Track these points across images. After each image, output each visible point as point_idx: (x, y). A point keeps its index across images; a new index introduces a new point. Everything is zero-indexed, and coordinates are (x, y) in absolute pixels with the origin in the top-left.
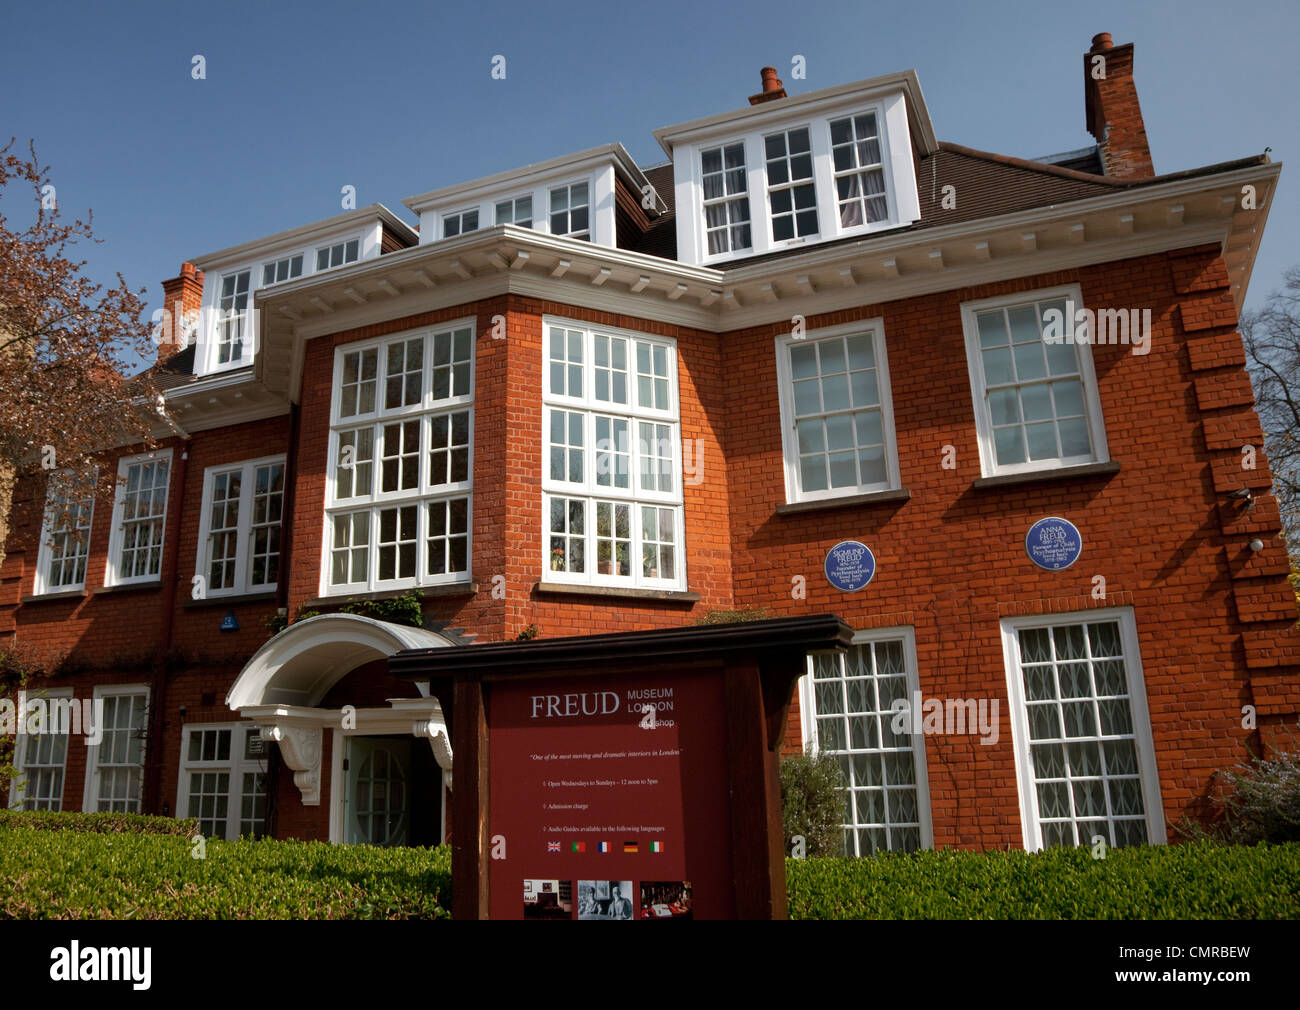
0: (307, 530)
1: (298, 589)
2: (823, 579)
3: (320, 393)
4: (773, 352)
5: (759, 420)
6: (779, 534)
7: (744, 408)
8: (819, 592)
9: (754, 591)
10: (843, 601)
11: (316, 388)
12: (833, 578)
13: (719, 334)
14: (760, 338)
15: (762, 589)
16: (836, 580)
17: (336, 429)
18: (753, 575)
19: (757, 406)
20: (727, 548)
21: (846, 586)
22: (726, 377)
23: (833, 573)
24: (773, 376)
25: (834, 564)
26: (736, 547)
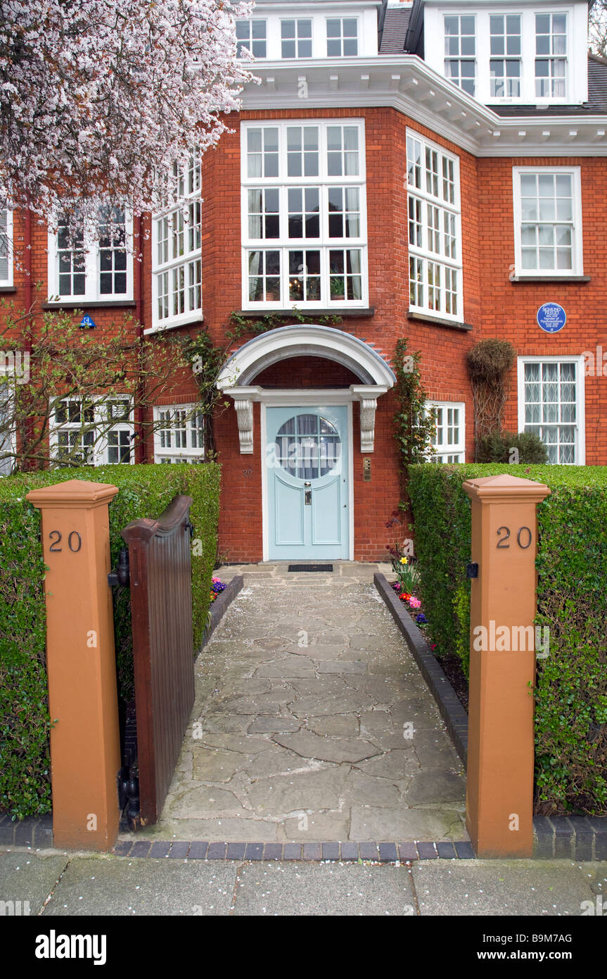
0: (226, 260)
1: (222, 302)
2: (535, 324)
3: (230, 156)
4: (511, 177)
5: (501, 220)
6: (510, 293)
7: (492, 210)
8: (533, 331)
9: (493, 326)
10: (546, 338)
11: (227, 151)
12: (541, 324)
13: (477, 158)
14: (504, 165)
15: (499, 326)
16: (544, 325)
17: (246, 186)
18: (493, 317)
19: (500, 210)
20: (478, 298)
21: (549, 329)
22: (480, 187)
23: (542, 321)
24: (510, 192)
25: (542, 315)
26: (483, 298)
